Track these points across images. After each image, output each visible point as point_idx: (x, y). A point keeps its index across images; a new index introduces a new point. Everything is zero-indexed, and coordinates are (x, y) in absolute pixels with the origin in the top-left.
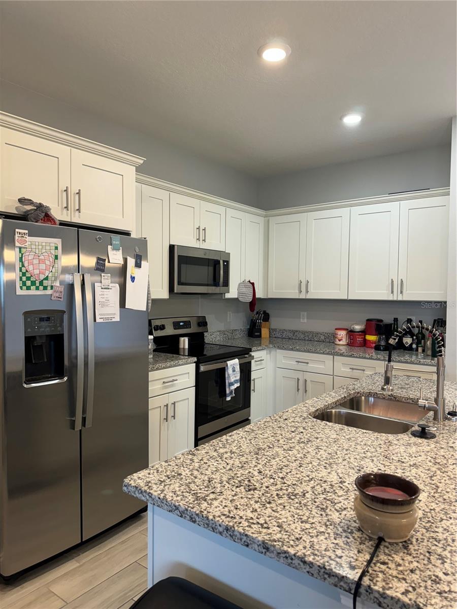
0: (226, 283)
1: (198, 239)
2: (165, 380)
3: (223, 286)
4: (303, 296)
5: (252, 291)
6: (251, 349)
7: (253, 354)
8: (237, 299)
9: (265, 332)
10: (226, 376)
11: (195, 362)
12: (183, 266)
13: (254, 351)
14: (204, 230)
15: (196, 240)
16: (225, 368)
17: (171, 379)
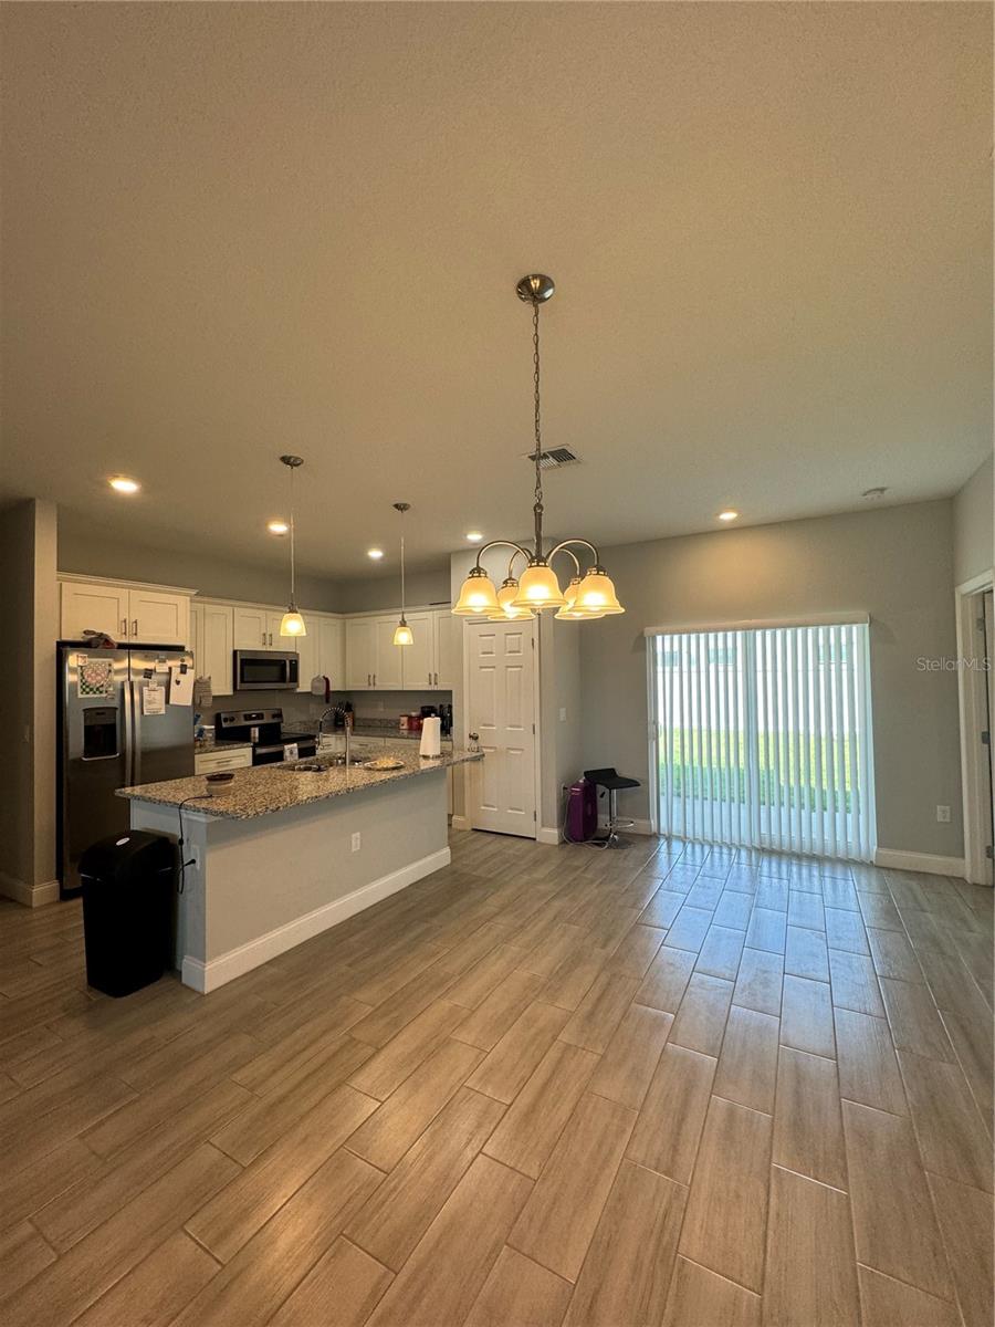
0: (294, 678)
1: (264, 644)
3: (291, 682)
4: (372, 688)
5: (326, 686)
9: (349, 721)
11: (257, 747)
12: (246, 668)
13: (319, 737)
14: (271, 635)
15: (261, 644)
17: (226, 759)
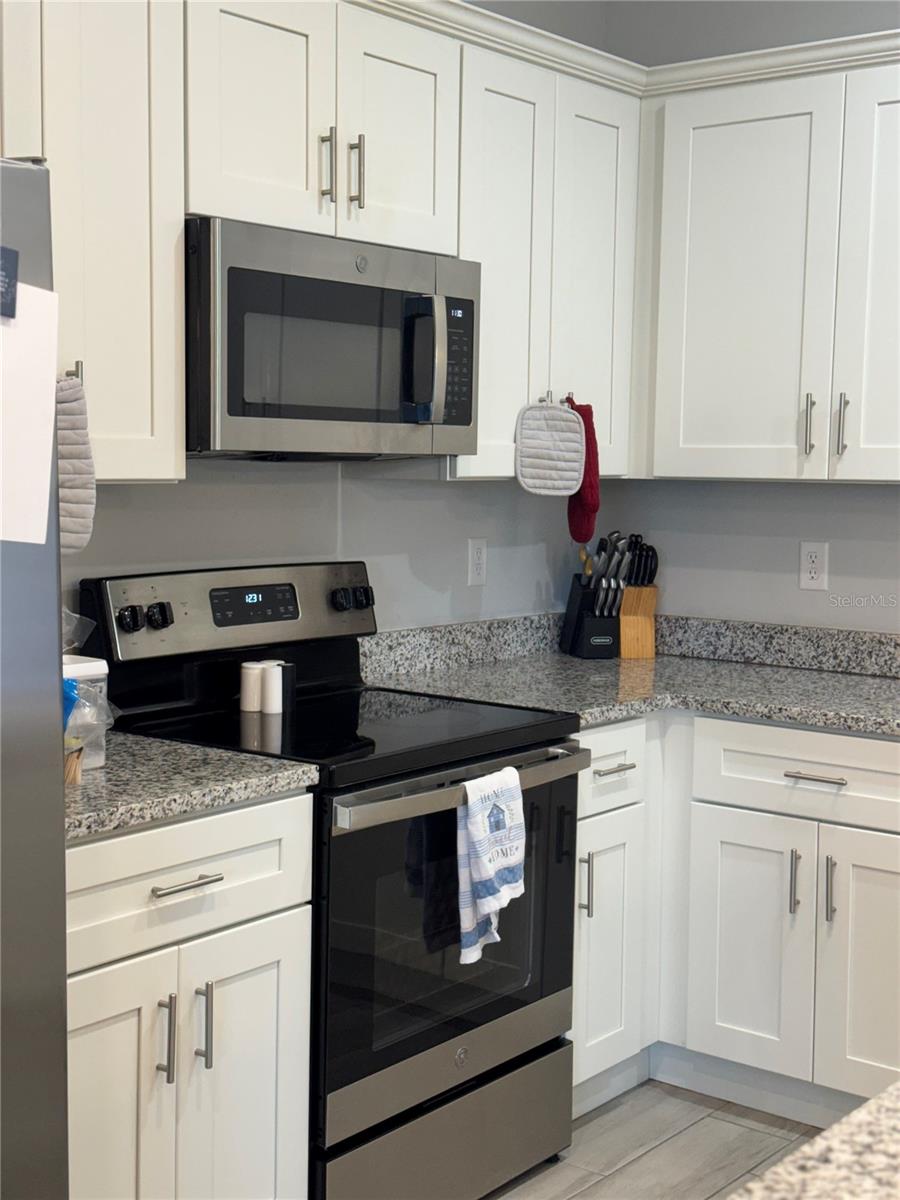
0: (462, 410)
1: (329, 193)
2: (164, 882)
3: (445, 422)
4: (817, 469)
5: (583, 448)
6: (577, 717)
7: (584, 739)
8: (514, 479)
9: (635, 632)
10: (462, 849)
11: (309, 789)
13: (589, 727)
14: (358, 146)
15: (316, 193)
16: (453, 812)
17: (191, 875)
